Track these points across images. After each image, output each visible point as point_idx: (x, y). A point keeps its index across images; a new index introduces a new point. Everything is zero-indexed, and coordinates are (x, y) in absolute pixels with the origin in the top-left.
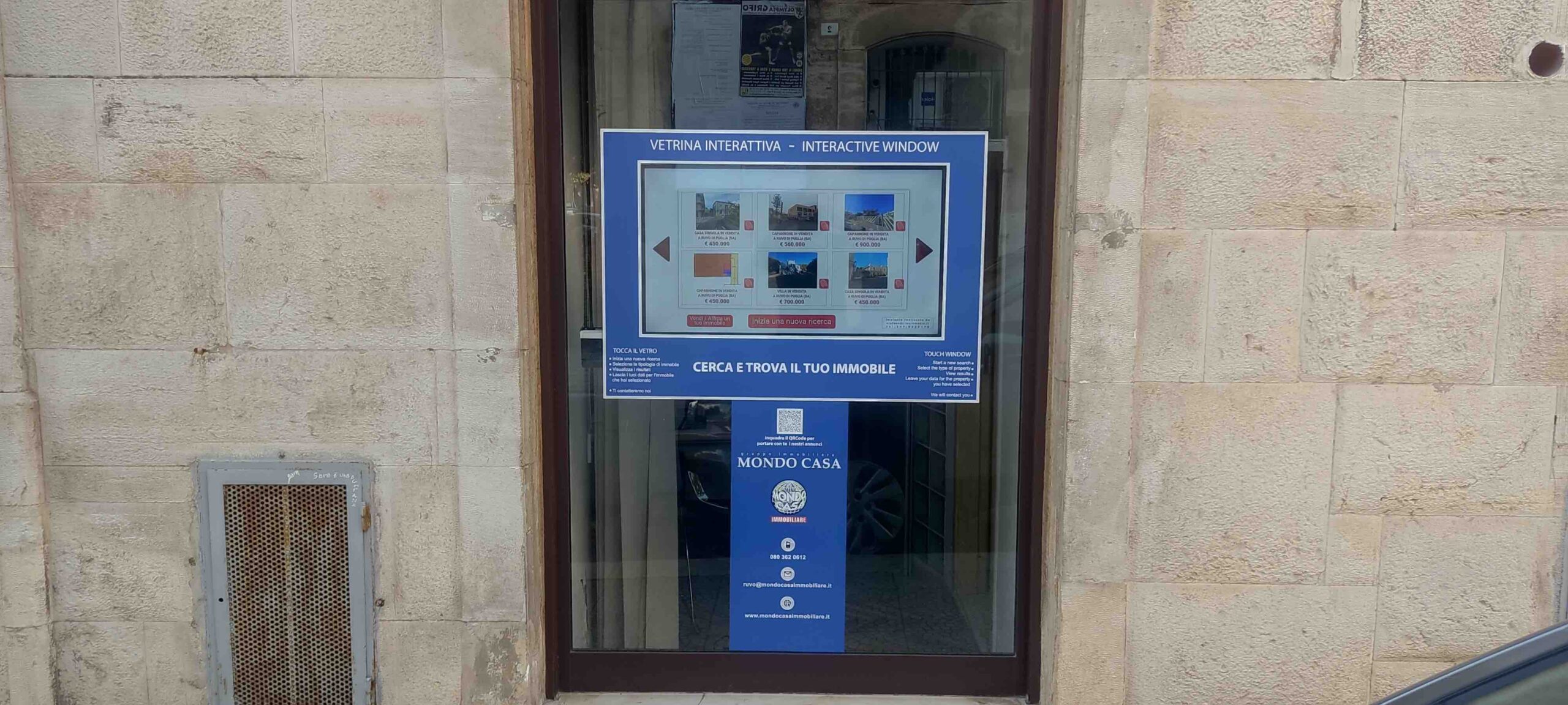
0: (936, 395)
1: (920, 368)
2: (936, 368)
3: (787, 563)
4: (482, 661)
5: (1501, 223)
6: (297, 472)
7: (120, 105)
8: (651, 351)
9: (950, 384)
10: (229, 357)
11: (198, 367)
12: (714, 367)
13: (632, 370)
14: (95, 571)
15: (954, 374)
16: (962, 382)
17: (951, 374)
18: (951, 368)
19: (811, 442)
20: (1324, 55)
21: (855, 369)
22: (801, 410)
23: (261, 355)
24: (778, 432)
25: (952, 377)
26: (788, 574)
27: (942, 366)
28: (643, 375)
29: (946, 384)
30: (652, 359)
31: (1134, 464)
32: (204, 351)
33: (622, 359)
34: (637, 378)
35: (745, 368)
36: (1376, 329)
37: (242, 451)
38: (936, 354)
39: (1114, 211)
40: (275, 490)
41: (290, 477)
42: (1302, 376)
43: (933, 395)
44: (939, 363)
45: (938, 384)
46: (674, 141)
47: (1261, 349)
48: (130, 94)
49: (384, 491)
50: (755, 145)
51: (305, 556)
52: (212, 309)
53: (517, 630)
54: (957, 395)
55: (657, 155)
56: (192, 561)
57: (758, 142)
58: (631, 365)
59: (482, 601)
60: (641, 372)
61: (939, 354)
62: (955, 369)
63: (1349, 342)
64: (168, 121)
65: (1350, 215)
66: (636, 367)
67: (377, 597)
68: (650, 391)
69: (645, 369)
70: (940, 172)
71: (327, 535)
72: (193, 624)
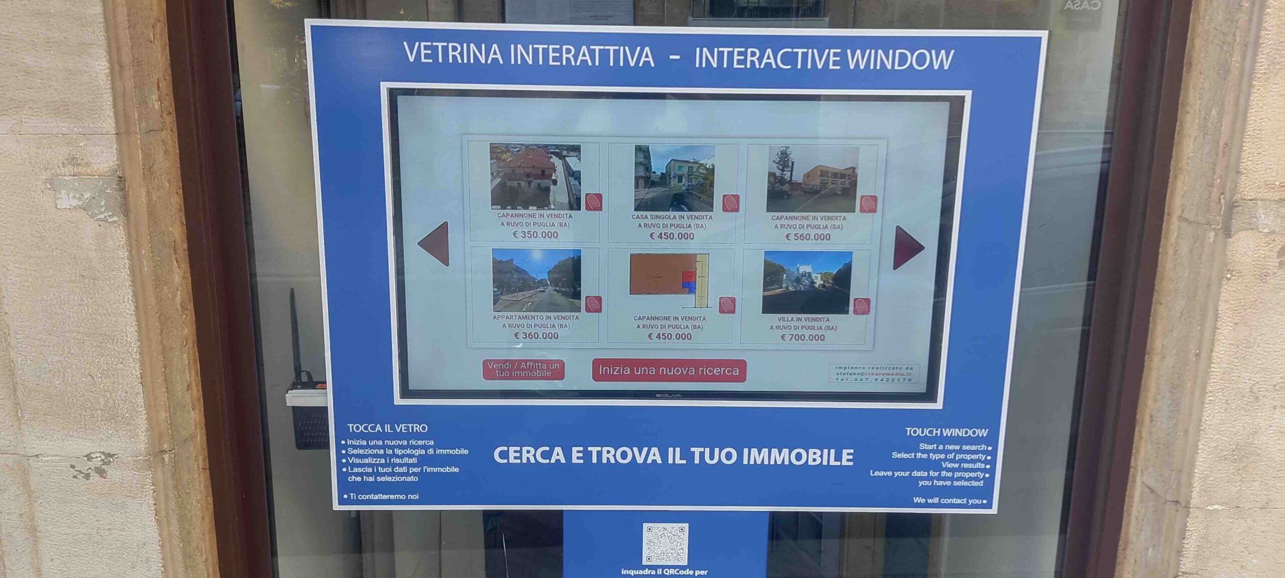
0: (923, 501)
1: (896, 455)
2: (925, 456)
9: (949, 483)
13: (383, 461)
15: (956, 466)
16: (970, 479)
17: (950, 465)
18: (951, 456)
22: (686, 526)
24: (645, 562)
25: (953, 470)
27: (935, 452)
28: (404, 470)
29: (941, 483)
30: (420, 443)
33: (365, 443)
34: (392, 474)
38: (926, 432)
43: (917, 500)
44: (930, 447)
45: (927, 483)
46: (450, 45)
54: (959, 501)
57: (612, 48)
58: (382, 452)
60: (401, 465)
61: (931, 432)
62: (960, 456)
66: (391, 456)
68: (417, 497)
69: (406, 460)
70: (946, 106)
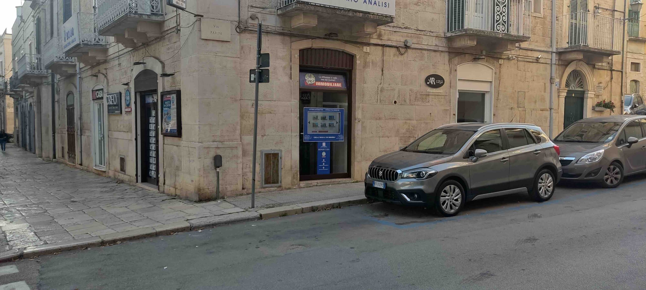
2: (339, 137)
3: (324, 162)
4: (294, 176)
5: (393, 120)
6: (273, 152)
8: (309, 135)
11: (262, 138)
14: (248, 166)
19: (326, 147)
20: (377, 101)
22: (325, 143)
23: (269, 136)
24: (323, 146)
26: (324, 164)
31: (361, 147)
33: (305, 137)
36: (383, 131)
37: (266, 149)
39: (359, 118)
40: (270, 154)
42: (376, 137)
47: (372, 134)
49: (283, 154)
50: (320, 110)
51: (274, 162)
52: (264, 130)
53: (298, 171)
55: (310, 111)
56: (260, 164)
59: (294, 167)
63: (380, 133)
64: (261, 106)
65: (380, 119)
67: (282, 168)
70: (339, 113)
71: (276, 159)
72: (259, 173)
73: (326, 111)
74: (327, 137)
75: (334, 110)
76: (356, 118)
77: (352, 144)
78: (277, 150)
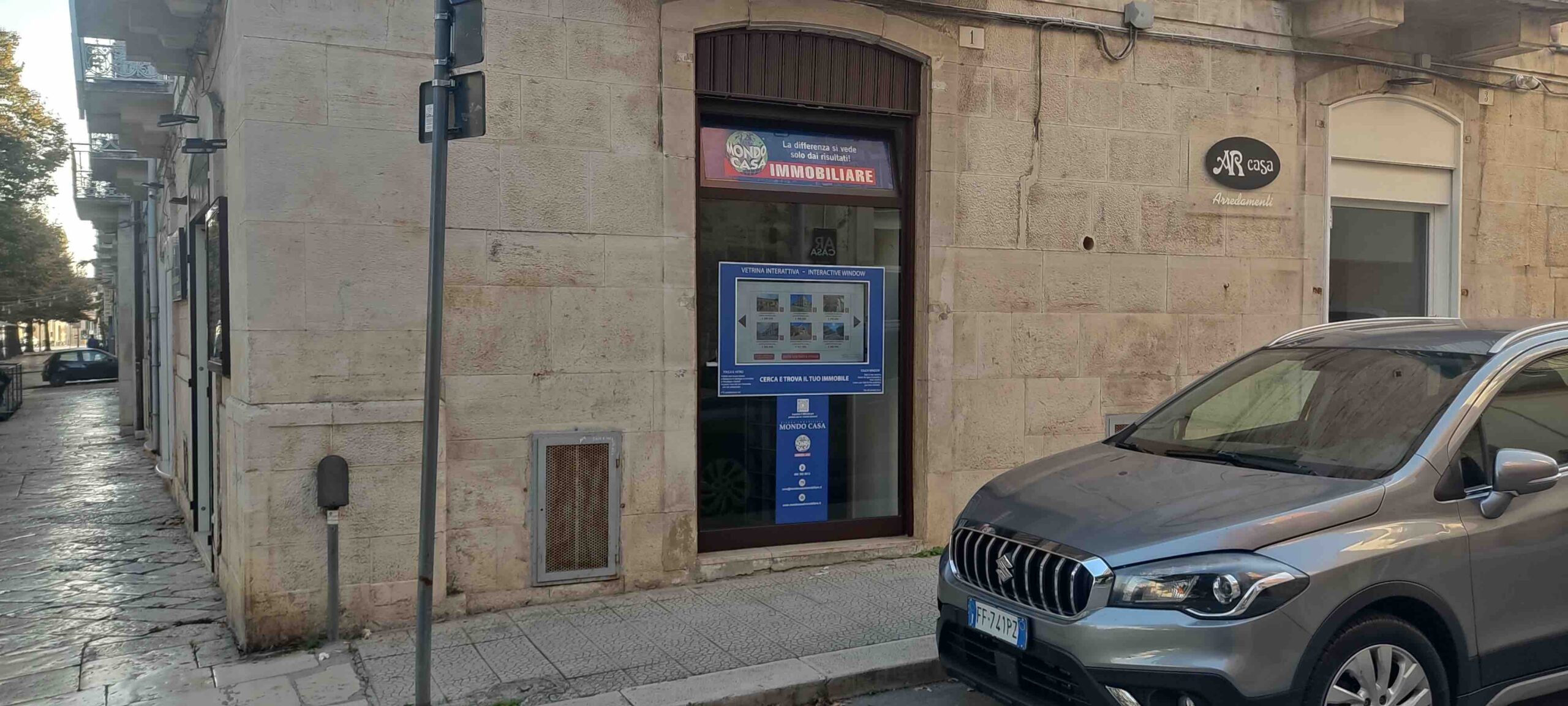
0: (866, 391)
2: (865, 378)
3: (801, 477)
4: (673, 533)
5: (1078, 309)
6: (585, 438)
7: (500, 245)
8: (741, 372)
9: (871, 385)
10: (552, 377)
11: (535, 383)
12: (769, 379)
13: (732, 382)
14: (473, 498)
15: (873, 380)
16: (876, 384)
17: (871, 380)
18: (872, 378)
19: (812, 415)
20: (1014, 239)
21: (831, 378)
22: (808, 400)
23: (567, 375)
24: (798, 411)
25: (872, 382)
26: (802, 482)
27: (868, 376)
30: (741, 376)
31: (954, 417)
32: (539, 374)
33: (725, 376)
34: (734, 386)
35: (783, 379)
36: (1038, 355)
37: (554, 427)
39: (942, 303)
40: (572, 447)
41: (581, 440)
42: (1013, 375)
43: (864, 390)
44: (866, 375)
45: (866, 386)
46: (752, 268)
47: (997, 364)
48: (506, 240)
49: (627, 445)
50: (788, 271)
51: (587, 484)
52: (544, 352)
53: (691, 515)
55: (745, 275)
56: (525, 490)
57: (790, 270)
58: (732, 379)
59: (674, 499)
60: (736, 383)
61: (866, 371)
62: (874, 378)
63: (1029, 360)
64: (528, 254)
65: (1027, 306)
67: (622, 502)
68: (740, 392)
69: (738, 381)
70: (863, 285)
71: (598, 470)
72: (525, 525)
73: (811, 276)
74: (817, 379)
75: (844, 273)
76: (931, 302)
77: (917, 406)
78: (604, 433)
